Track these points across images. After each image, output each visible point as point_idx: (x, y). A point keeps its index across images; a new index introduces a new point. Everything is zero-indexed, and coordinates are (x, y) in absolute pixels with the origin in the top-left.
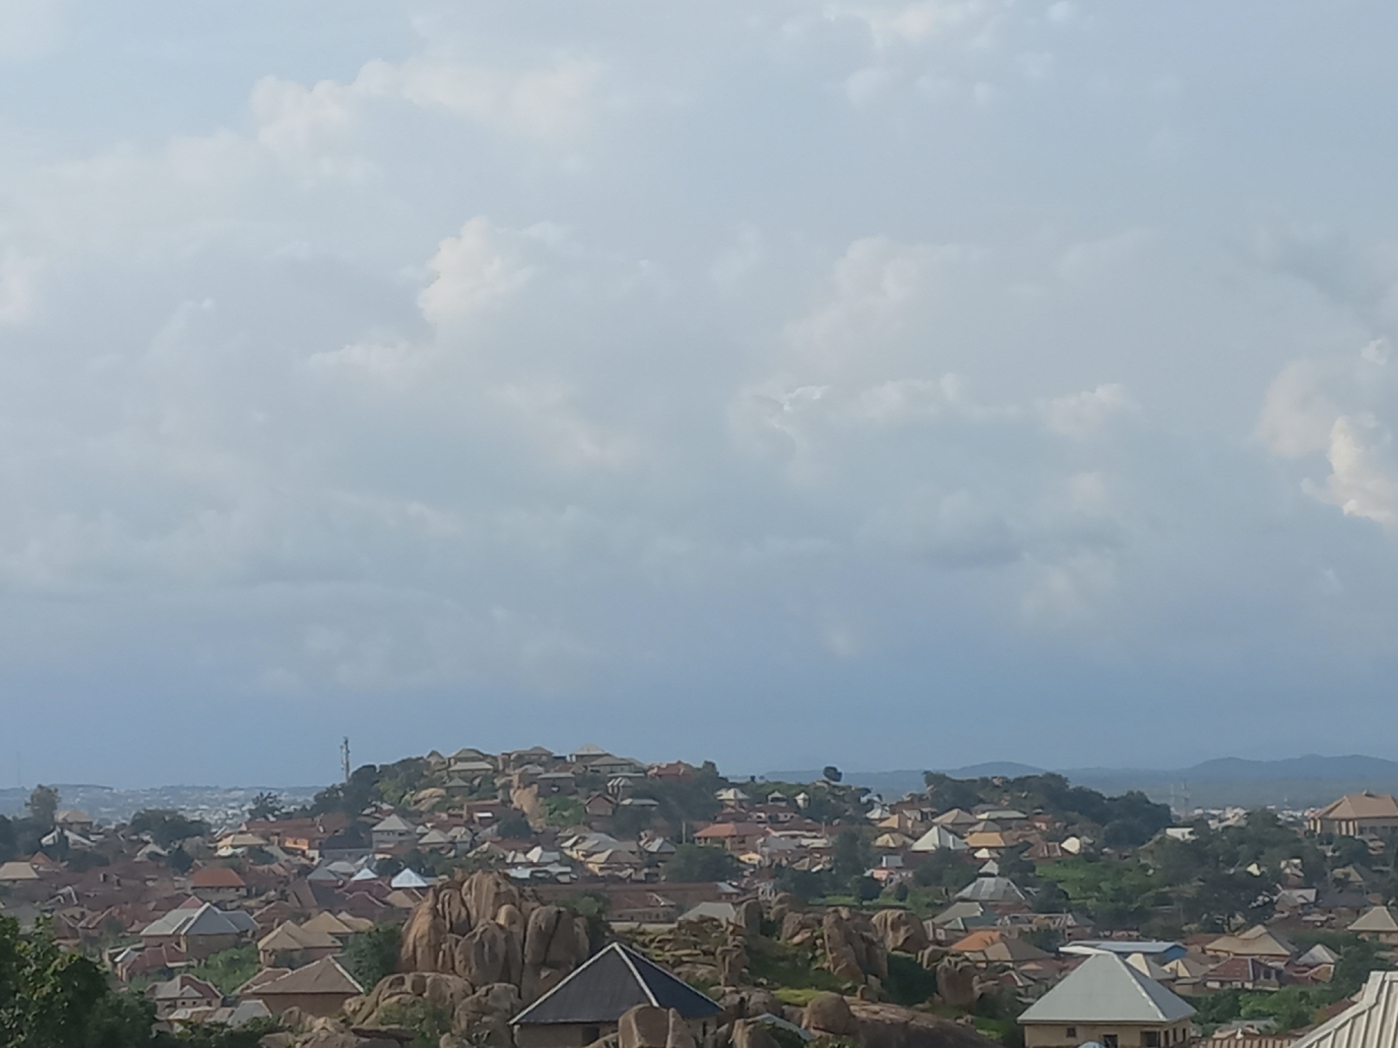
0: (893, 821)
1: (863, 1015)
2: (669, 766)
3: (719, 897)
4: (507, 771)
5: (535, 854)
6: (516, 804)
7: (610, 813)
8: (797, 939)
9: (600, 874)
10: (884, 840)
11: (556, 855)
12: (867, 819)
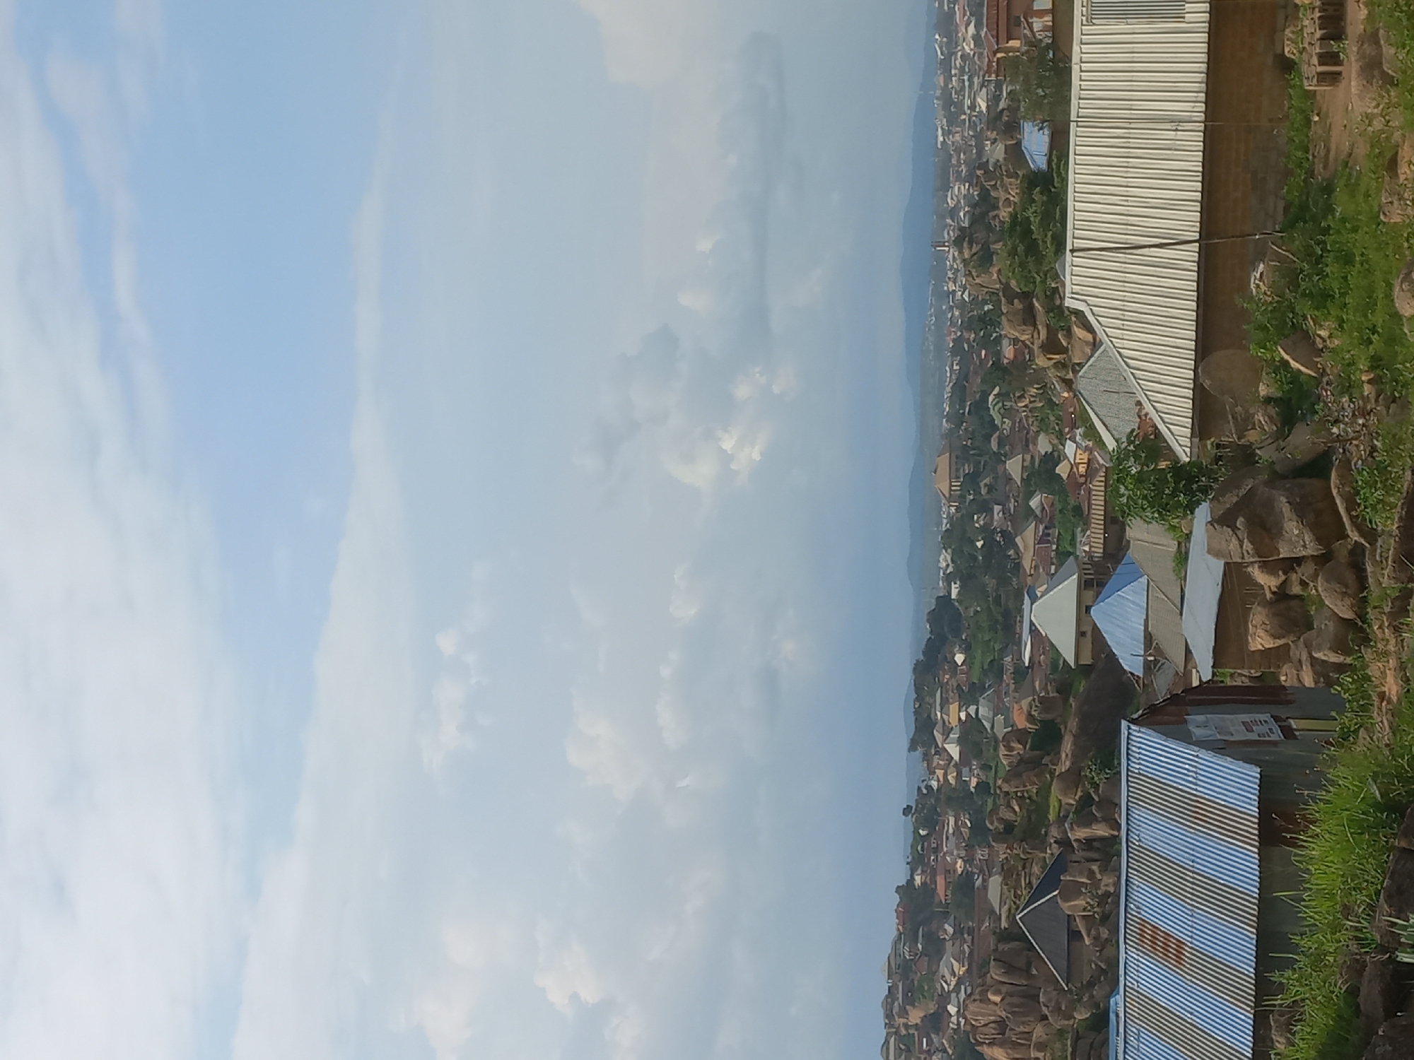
0: (940, 773)
1: (1068, 764)
2: (897, 918)
3: (985, 887)
4: (897, 1026)
5: (952, 1009)
6: (918, 1021)
7: (927, 958)
8: (1017, 808)
9: (967, 967)
10: (952, 779)
11: (953, 995)
12: (937, 790)
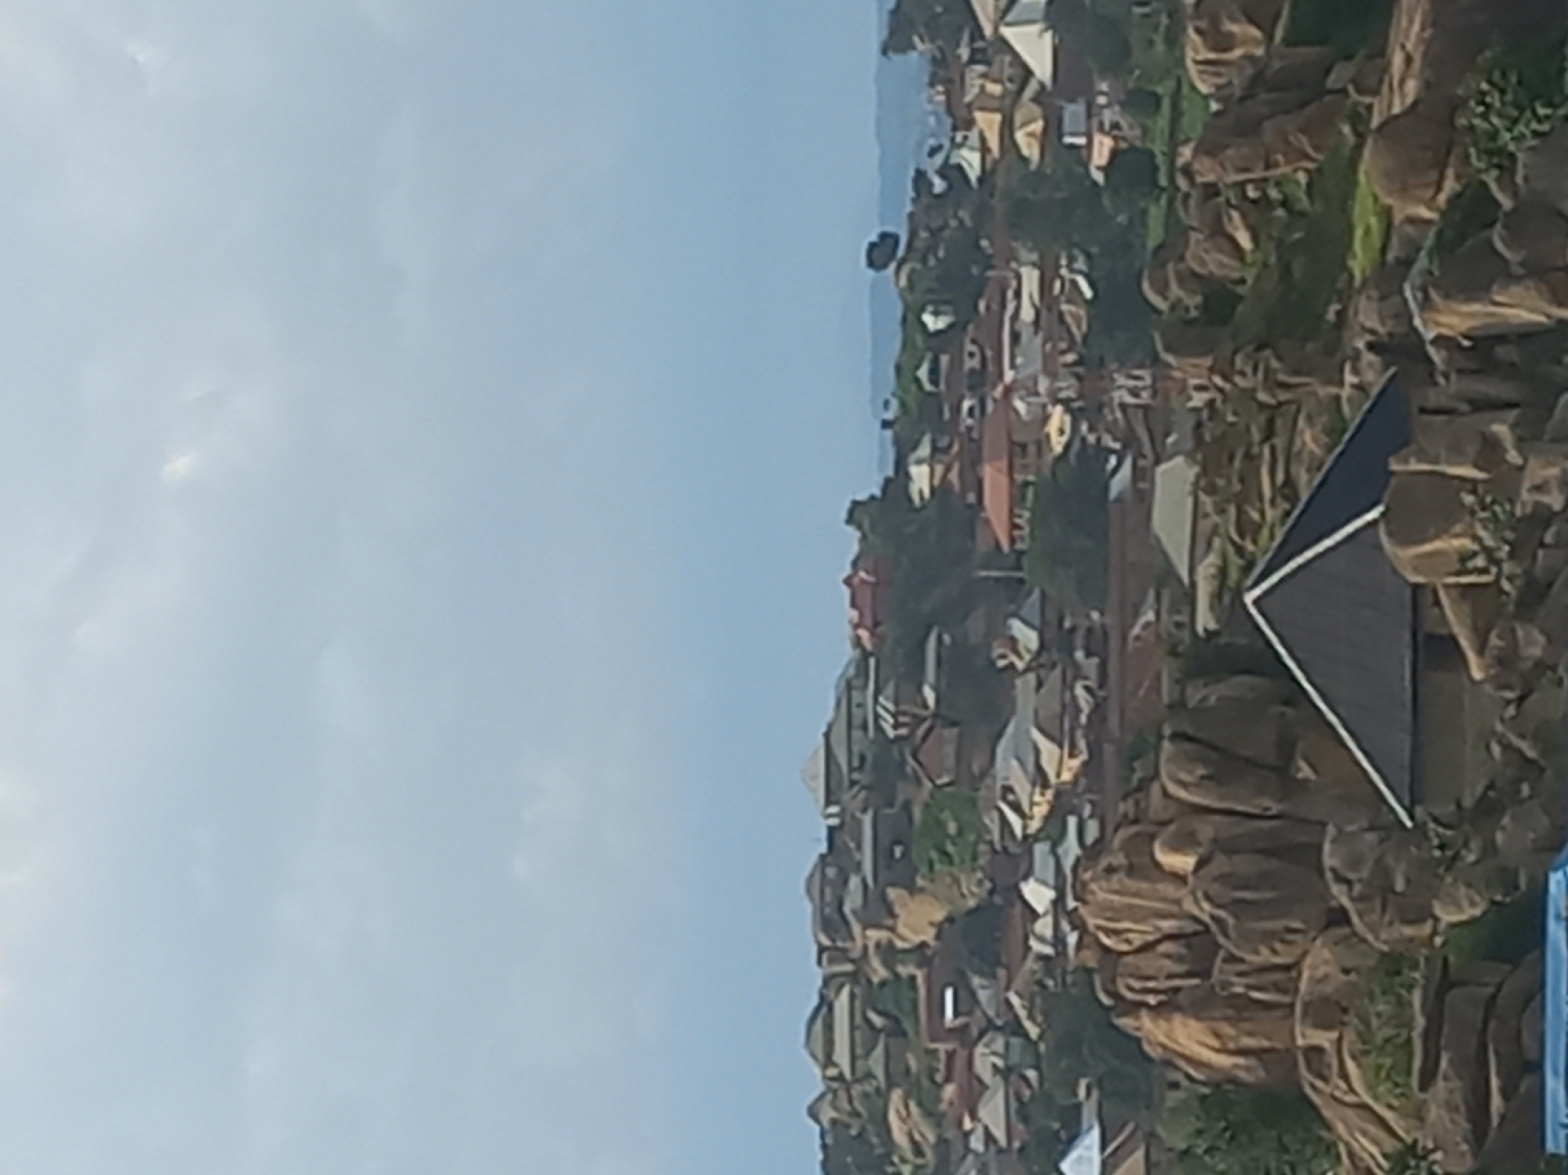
0: (988, 123)
2: (854, 604)
3: (1142, 495)
4: (856, 954)
5: (1038, 894)
6: (929, 936)
7: (951, 733)
8: (1245, 241)
9: (1084, 756)
10: (1027, 143)
11: (1041, 849)
12: (980, 180)
